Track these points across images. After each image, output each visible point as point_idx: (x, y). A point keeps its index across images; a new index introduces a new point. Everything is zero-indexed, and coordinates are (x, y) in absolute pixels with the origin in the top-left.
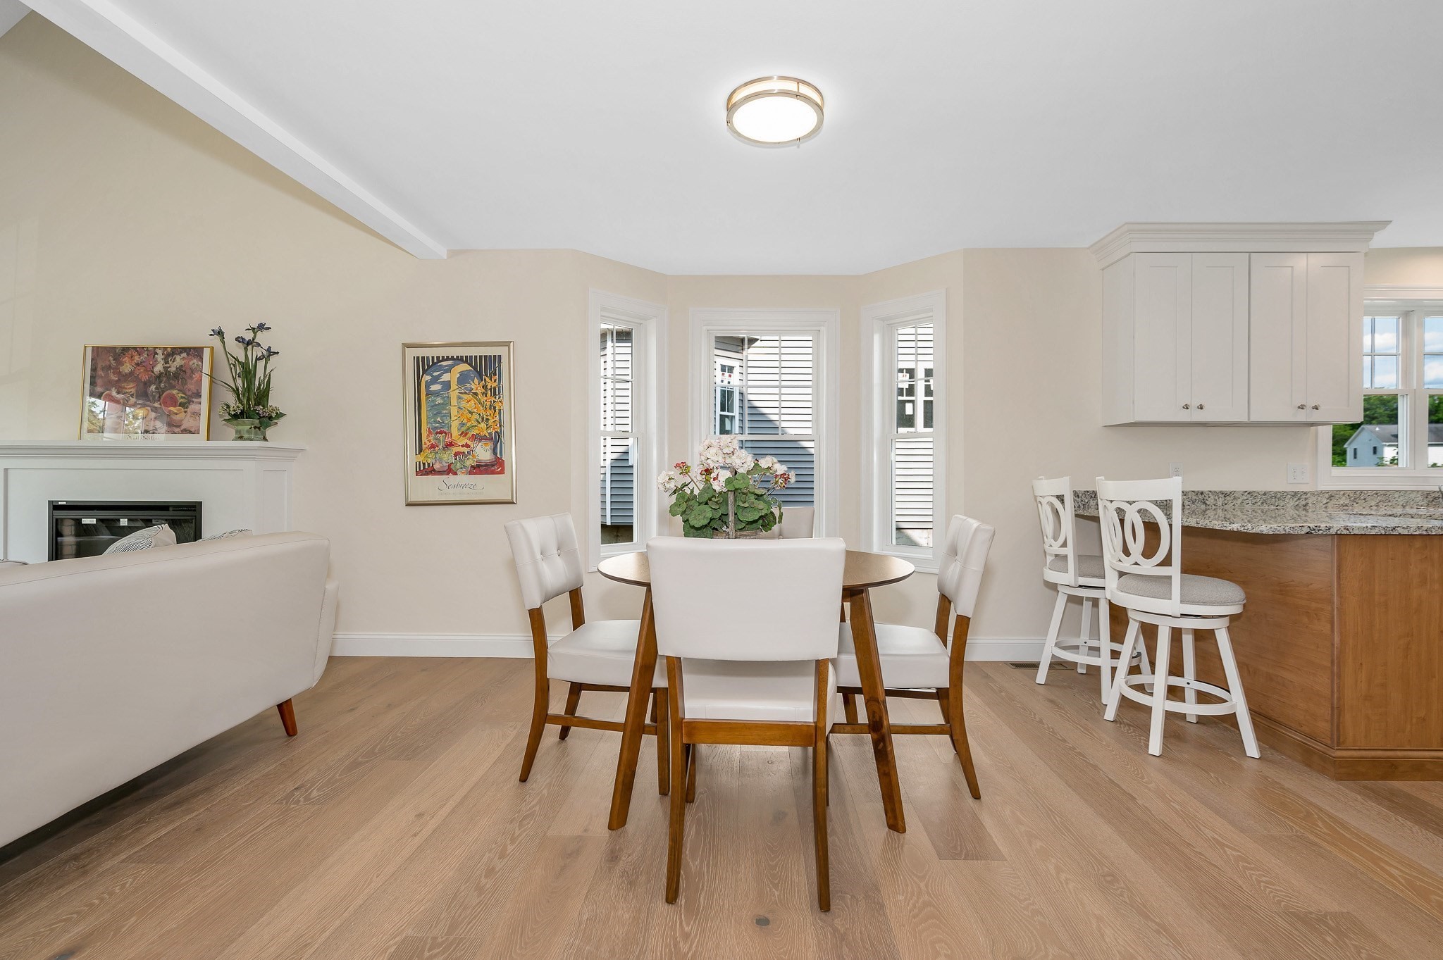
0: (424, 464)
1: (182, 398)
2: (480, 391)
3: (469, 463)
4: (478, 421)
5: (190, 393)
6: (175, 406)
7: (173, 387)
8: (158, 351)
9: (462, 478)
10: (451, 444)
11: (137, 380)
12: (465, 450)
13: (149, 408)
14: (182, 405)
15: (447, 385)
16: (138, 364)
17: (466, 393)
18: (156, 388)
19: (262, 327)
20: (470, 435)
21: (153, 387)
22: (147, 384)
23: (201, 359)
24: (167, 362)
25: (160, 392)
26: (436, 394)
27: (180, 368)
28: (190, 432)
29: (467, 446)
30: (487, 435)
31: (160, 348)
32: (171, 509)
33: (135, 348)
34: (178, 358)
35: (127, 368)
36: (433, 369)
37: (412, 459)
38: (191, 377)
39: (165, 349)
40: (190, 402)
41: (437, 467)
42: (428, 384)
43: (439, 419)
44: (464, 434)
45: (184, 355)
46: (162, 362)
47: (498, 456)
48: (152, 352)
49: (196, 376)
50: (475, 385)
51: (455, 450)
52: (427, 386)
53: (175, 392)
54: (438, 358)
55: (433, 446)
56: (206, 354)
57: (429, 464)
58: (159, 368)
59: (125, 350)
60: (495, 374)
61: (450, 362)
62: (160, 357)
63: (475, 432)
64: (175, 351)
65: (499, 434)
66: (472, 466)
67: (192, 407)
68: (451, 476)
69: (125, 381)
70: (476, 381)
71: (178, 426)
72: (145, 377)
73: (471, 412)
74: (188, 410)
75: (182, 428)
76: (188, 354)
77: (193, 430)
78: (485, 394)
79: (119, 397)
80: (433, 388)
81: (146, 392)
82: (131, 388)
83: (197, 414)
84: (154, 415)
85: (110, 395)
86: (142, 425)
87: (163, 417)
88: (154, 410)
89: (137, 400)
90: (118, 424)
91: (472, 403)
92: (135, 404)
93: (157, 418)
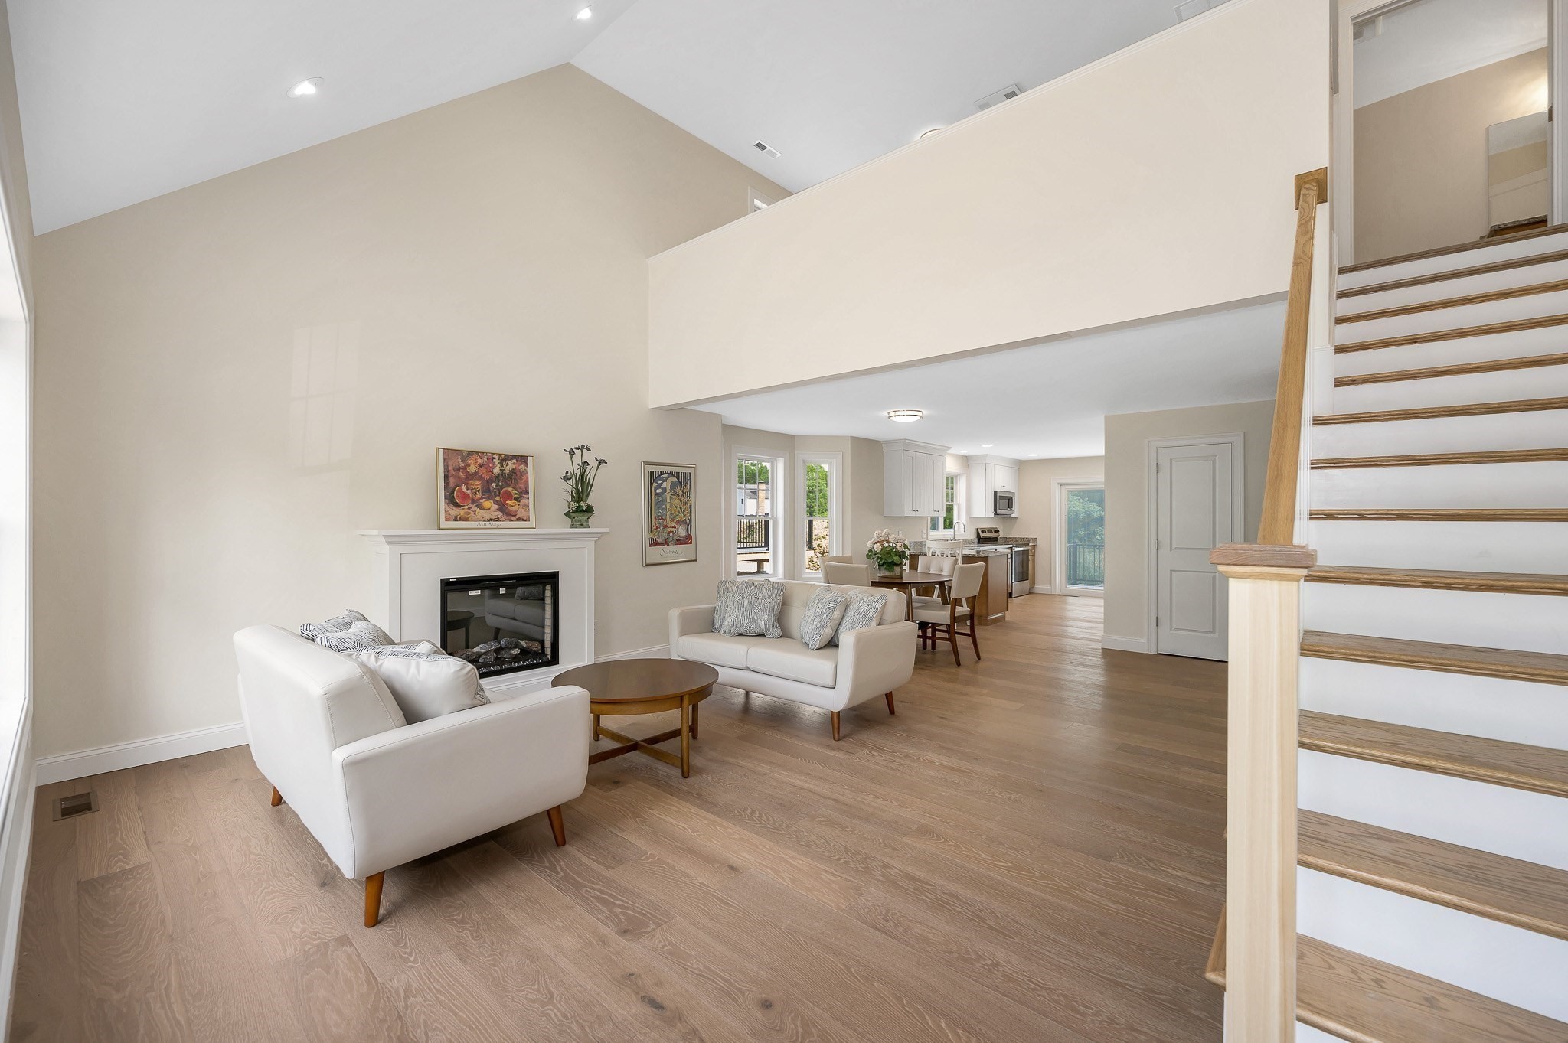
0: (653, 539)
1: (516, 494)
2: (680, 493)
3: (675, 538)
4: (679, 512)
5: (520, 491)
6: (512, 500)
7: (509, 486)
8: (494, 456)
9: (671, 547)
10: (666, 526)
11: (481, 478)
12: (673, 530)
13: (492, 501)
14: (515, 499)
15: (664, 489)
16: (480, 466)
17: (673, 495)
18: (496, 486)
20: (675, 520)
21: (494, 485)
22: (489, 482)
23: (527, 465)
24: (502, 466)
25: (500, 488)
26: (659, 495)
27: (512, 471)
28: (523, 520)
29: (674, 527)
30: (684, 520)
31: (496, 454)
32: (531, 578)
33: (477, 453)
34: (510, 463)
35: (472, 469)
36: (658, 479)
37: (648, 536)
38: (521, 479)
39: (500, 455)
40: (521, 497)
41: (660, 540)
42: (656, 489)
43: (660, 511)
44: (672, 520)
45: (514, 461)
46: (499, 465)
47: (689, 533)
48: (490, 457)
49: (524, 477)
50: (678, 490)
51: (669, 529)
52: (655, 491)
53: (510, 489)
54: (661, 472)
55: (657, 528)
56: (531, 460)
57: (656, 539)
58: (496, 470)
59: (470, 453)
60: (688, 484)
61: (666, 475)
62: (497, 461)
63: (677, 519)
64: (508, 457)
65: (690, 520)
66: (676, 540)
67: (523, 501)
68: (666, 546)
69: (472, 479)
70: (678, 487)
71: (515, 516)
72: (487, 477)
73: (676, 507)
74: (521, 503)
75: (518, 517)
76: (517, 461)
77: (525, 519)
78: (683, 496)
79: (468, 492)
80: (659, 491)
81: (489, 489)
82: (476, 484)
83: (527, 506)
84: (496, 507)
85: (461, 491)
86: (488, 515)
87: (503, 508)
88: (496, 502)
89: (483, 495)
90: (469, 513)
91: (676, 501)
92: (481, 498)
93: (499, 510)
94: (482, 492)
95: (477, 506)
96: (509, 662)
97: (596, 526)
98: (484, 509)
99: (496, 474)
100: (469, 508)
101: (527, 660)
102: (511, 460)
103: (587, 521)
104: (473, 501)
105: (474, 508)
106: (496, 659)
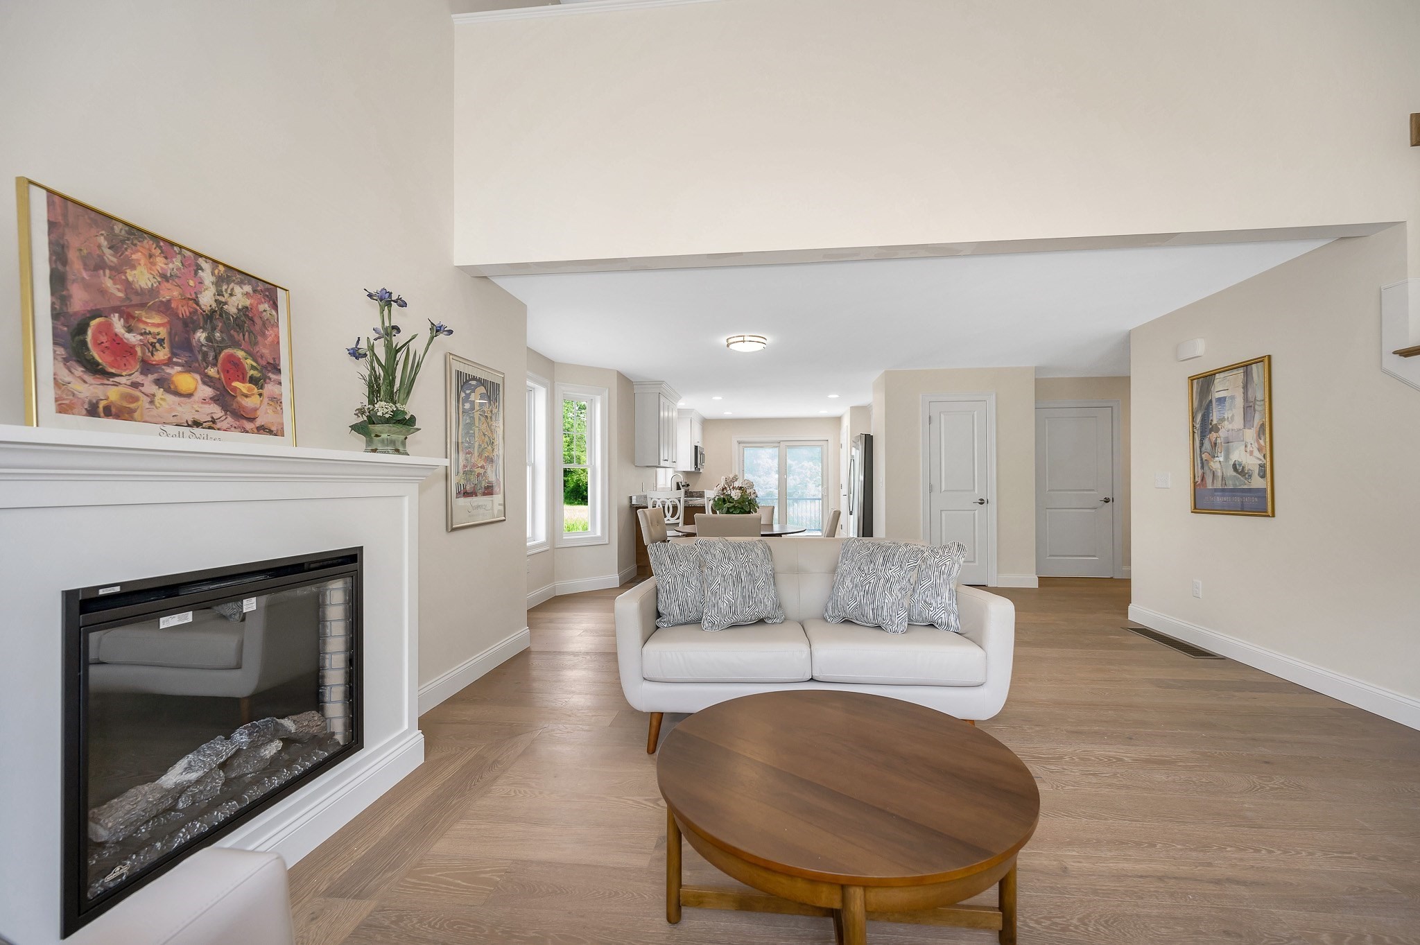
0: (459, 485)
1: (253, 368)
2: (489, 414)
3: (482, 485)
4: (487, 443)
5: (263, 362)
6: (243, 381)
7: (237, 345)
8: (201, 261)
9: (479, 499)
10: (473, 465)
11: (165, 308)
12: (482, 471)
13: (197, 376)
14: (253, 380)
15: (472, 405)
16: (164, 277)
17: (482, 415)
18: (208, 339)
20: (483, 456)
21: (201, 336)
22: (189, 325)
23: (275, 306)
24: (220, 293)
25: (217, 347)
26: (468, 412)
27: (244, 310)
28: (270, 432)
29: (482, 467)
30: (493, 457)
31: (206, 257)
33: (155, 238)
34: (237, 289)
35: (141, 278)
36: (465, 386)
37: (454, 480)
38: (264, 334)
39: (216, 262)
40: (265, 379)
41: (468, 488)
42: (464, 401)
43: (467, 439)
44: (480, 455)
45: (248, 288)
46: (213, 288)
47: (497, 477)
49: (270, 333)
50: (487, 409)
51: (477, 471)
52: (463, 404)
53: (239, 353)
54: (469, 375)
55: (464, 467)
56: (282, 300)
57: (463, 485)
58: (207, 299)
59: (136, 233)
60: (497, 401)
61: (474, 382)
62: (207, 276)
63: (487, 454)
64: (232, 276)
65: (499, 457)
66: (484, 487)
67: (269, 388)
68: (474, 497)
69: (141, 305)
70: (487, 404)
71: (252, 420)
72: (184, 311)
73: (485, 434)
74: (264, 391)
75: (259, 422)
76: (255, 290)
77: (274, 429)
79: (132, 338)
81: (188, 341)
82: (153, 323)
83: (276, 401)
84: (208, 392)
85: (107, 328)
86: (187, 411)
87: (224, 398)
88: (207, 381)
89: (174, 354)
90: (136, 399)
91: (484, 425)
92: (169, 363)
93: (215, 400)
94: (172, 347)
95: (156, 382)
96: (257, 781)
98: (177, 393)
99: (207, 309)
100: (135, 385)
101: (294, 761)
102: (241, 283)
103: (404, 444)
104: (147, 367)
105: (149, 386)
106: (227, 782)
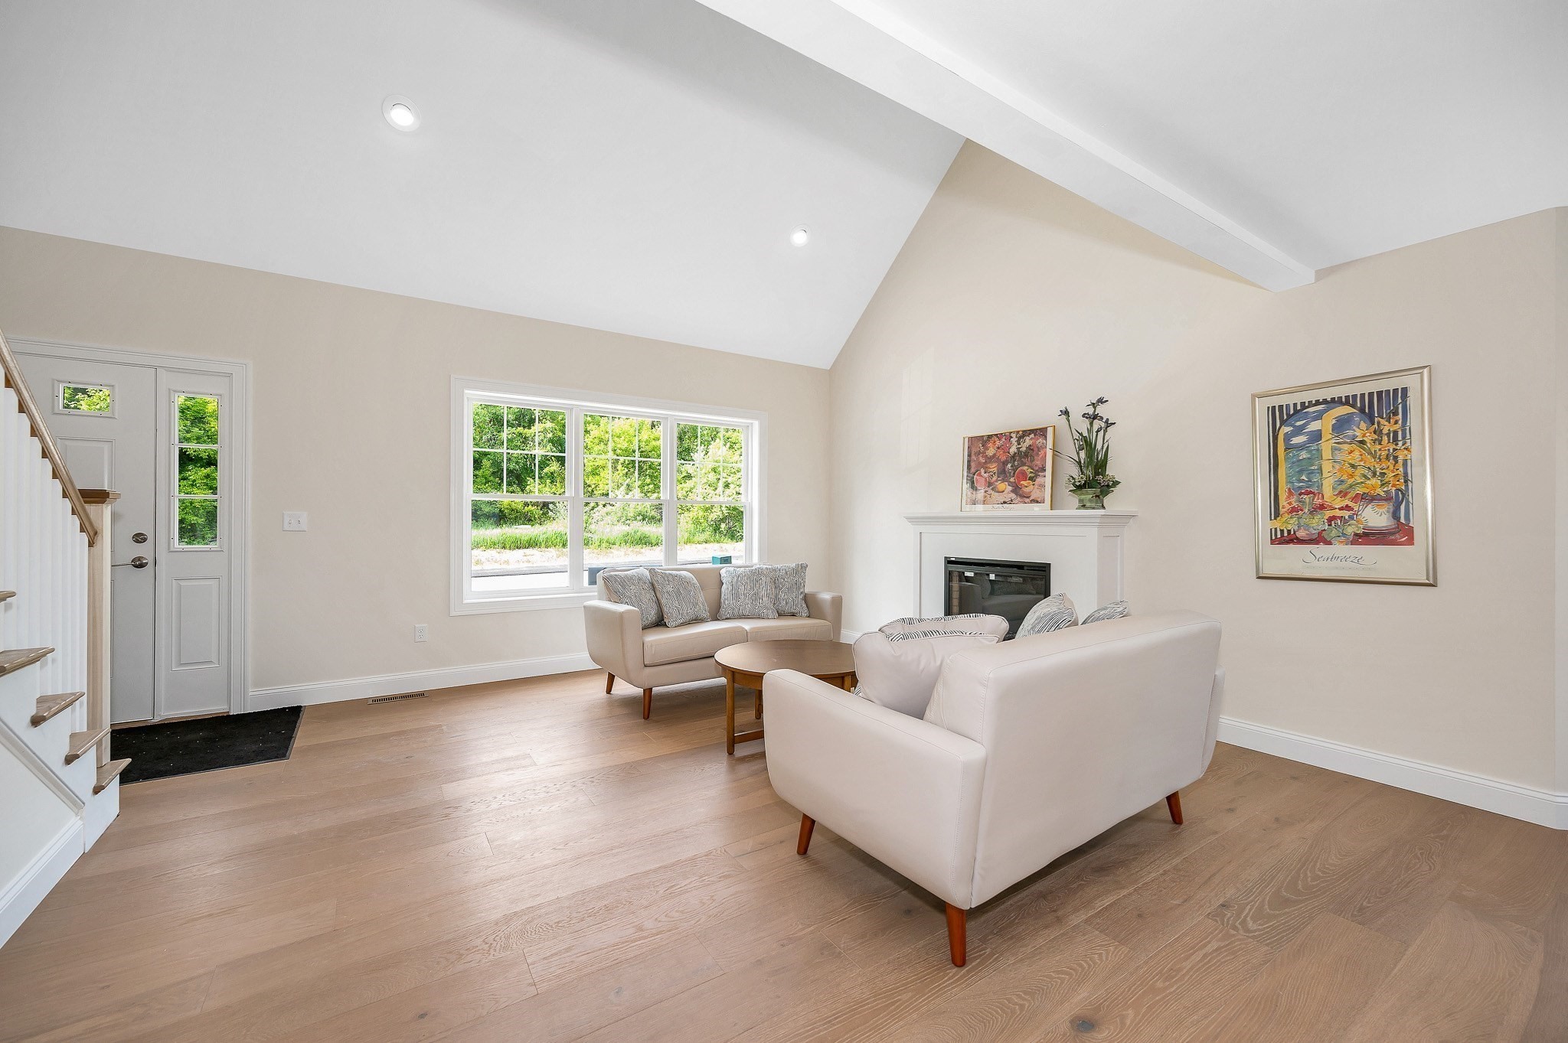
0: (1282, 531)
1: (1031, 473)
2: (1369, 438)
3: (1350, 530)
4: (1365, 476)
5: (1037, 468)
6: (1026, 480)
7: (1024, 464)
8: (1012, 435)
9: (1339, 549)
10: (1322, 507)
11: (998, 461)
12: (1346, 514)
13: (1007, 483)
14: (1031, 479)
15: (1317, 436)
16: (998, 448)
17: (1345, 443)
18: (1012, 466)
19: (1101, 401)
20: (1352, 494)
21: (1009, 465)
22: (1005, 463)
23: (1046, 438)
24: (1019, 444)
25: (1015, 468)
26: (1301, 447)
27: (1029, 448)
28: (1037, 502)
29: (1348, 508)
30: (1382, 494)
31: (1014, 432)
32: (1026, 568)
33: (997, 435)
34: (1027, 439)
35: (991, 452)
36: (1294, 418)
37: (1265, 525)
38: (1038, 455)
39: (1018, 432)
40: (1037, 476)
41: (1301, 534)
42: (1288, 437)
43: (1304, 477)
44: (1343, 494)
45: (1032, 436)
46: (1016, 444)
47: (1402, 520)
48: (1008, 436)
49: (1041, 453)
50: (1361, 430)
51: (1329, 514)
52: (1287, 440)
53: (1025, 468)
54: (1303, 404)
55: (1294, 510)
56: (1050, 431)
57: (1289, 531)
58: (1013, 450)
59: (990, 437)
60: (1396, 413)
61: (1320, 407)
62: (1014, 440)
63: (1360, 490)
64: (1026, 433)
65: (1404, 492)
66: (1356, 535)
67: (1039, 480)
68: (1322, 546)
69: (990, 462)
70: (1363, 425)
71: (1028, 497)
72: (1003, 458)
73: (1353, 466)
74: (1036, 483)
75: (1031, 498)
76: (1035, 435)
77: (1039, 500)
78: (1378, 441)
79: (986, 475)
80: (1296, 440)
81: (1004, 470)
82: (994, 467)
83: (1043, 486)
84: (1010, 488)
85: (980, 474)
86: (1001, 498)
87: (1016, 489)
88: (1010, 484)
89: (998, 477)
90: (985, 497)
91: (1357, 454)
92: (997, 481)
93: (1012, 491)
94: (998, 474)
95: (992, 489)
97: (1114, 502)
98: (999, 492)
99: (1012, 453)
100: (985, 492)
102: (1029, 435)
104: (989, 484)
105: (990, 491)
